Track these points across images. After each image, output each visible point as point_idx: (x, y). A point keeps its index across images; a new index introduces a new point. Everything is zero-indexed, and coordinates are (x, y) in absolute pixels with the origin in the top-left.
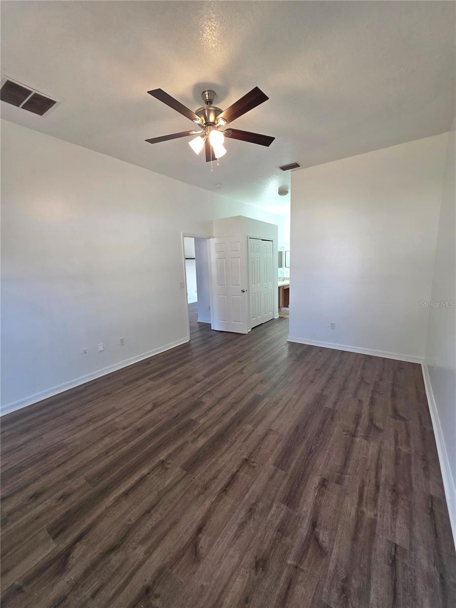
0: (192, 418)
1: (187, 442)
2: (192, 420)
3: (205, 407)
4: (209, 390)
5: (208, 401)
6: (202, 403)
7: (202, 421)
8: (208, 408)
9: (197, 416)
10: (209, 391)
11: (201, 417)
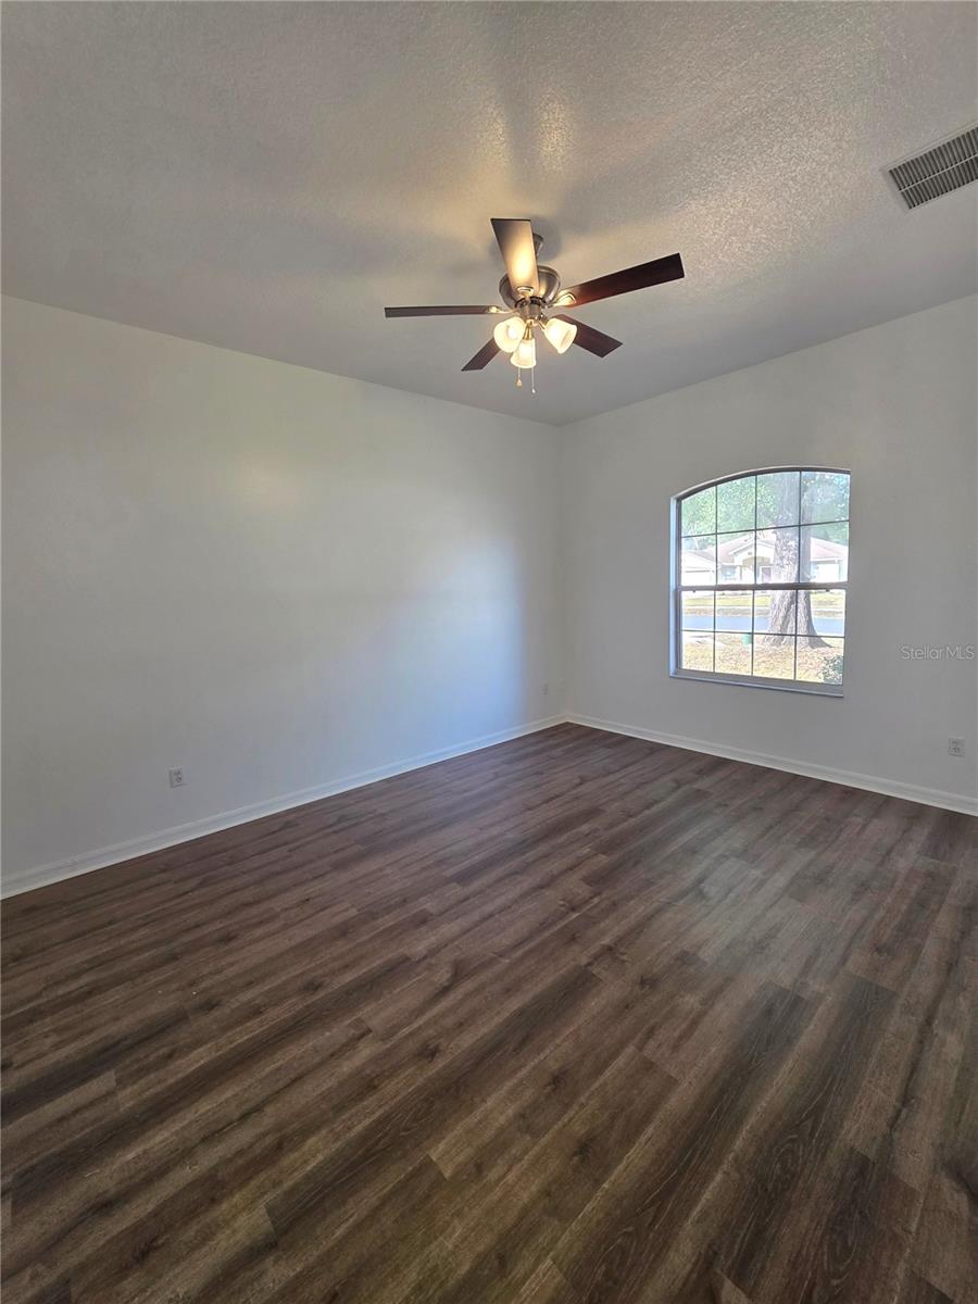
0: (604, 857)
1: (606, 829)
2: (604, 853)
3: (583, 872)
4: (575, 915)
5: (575, 886)
6: (588, 880)
7: (586, 850)
8: (576, 869)
9: (595, 860)
10: (573, 910)
11: (588, 857)
